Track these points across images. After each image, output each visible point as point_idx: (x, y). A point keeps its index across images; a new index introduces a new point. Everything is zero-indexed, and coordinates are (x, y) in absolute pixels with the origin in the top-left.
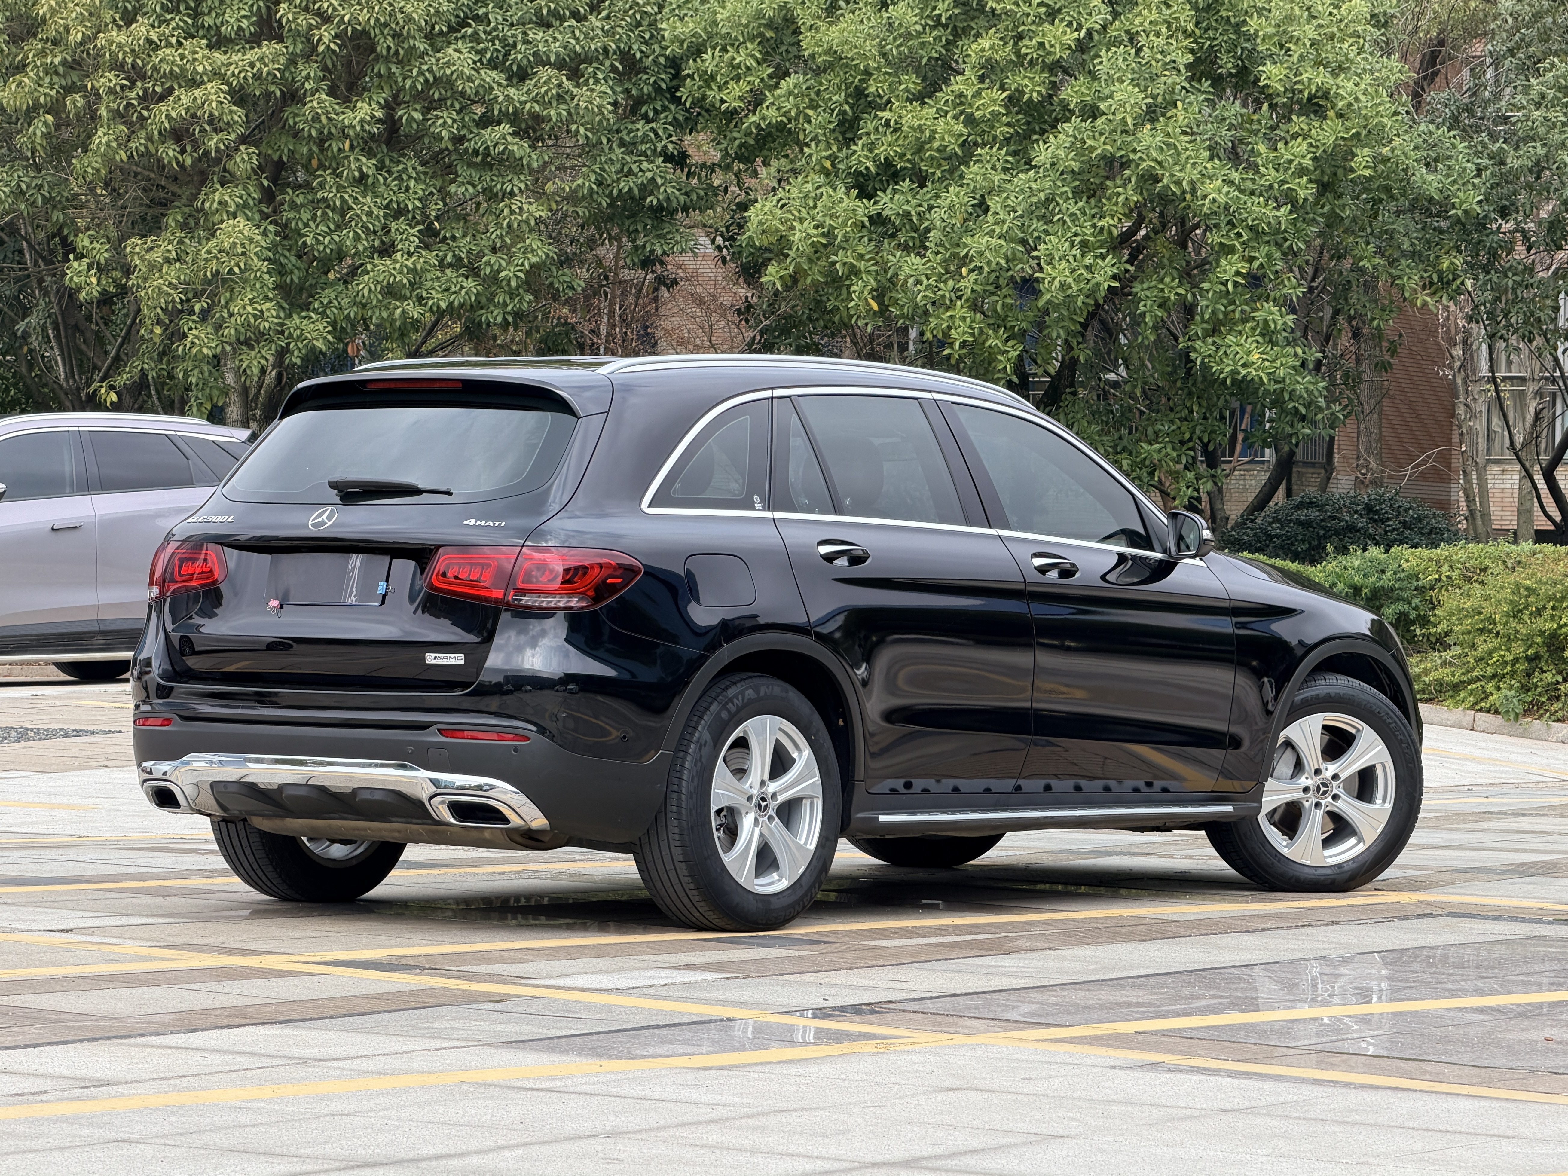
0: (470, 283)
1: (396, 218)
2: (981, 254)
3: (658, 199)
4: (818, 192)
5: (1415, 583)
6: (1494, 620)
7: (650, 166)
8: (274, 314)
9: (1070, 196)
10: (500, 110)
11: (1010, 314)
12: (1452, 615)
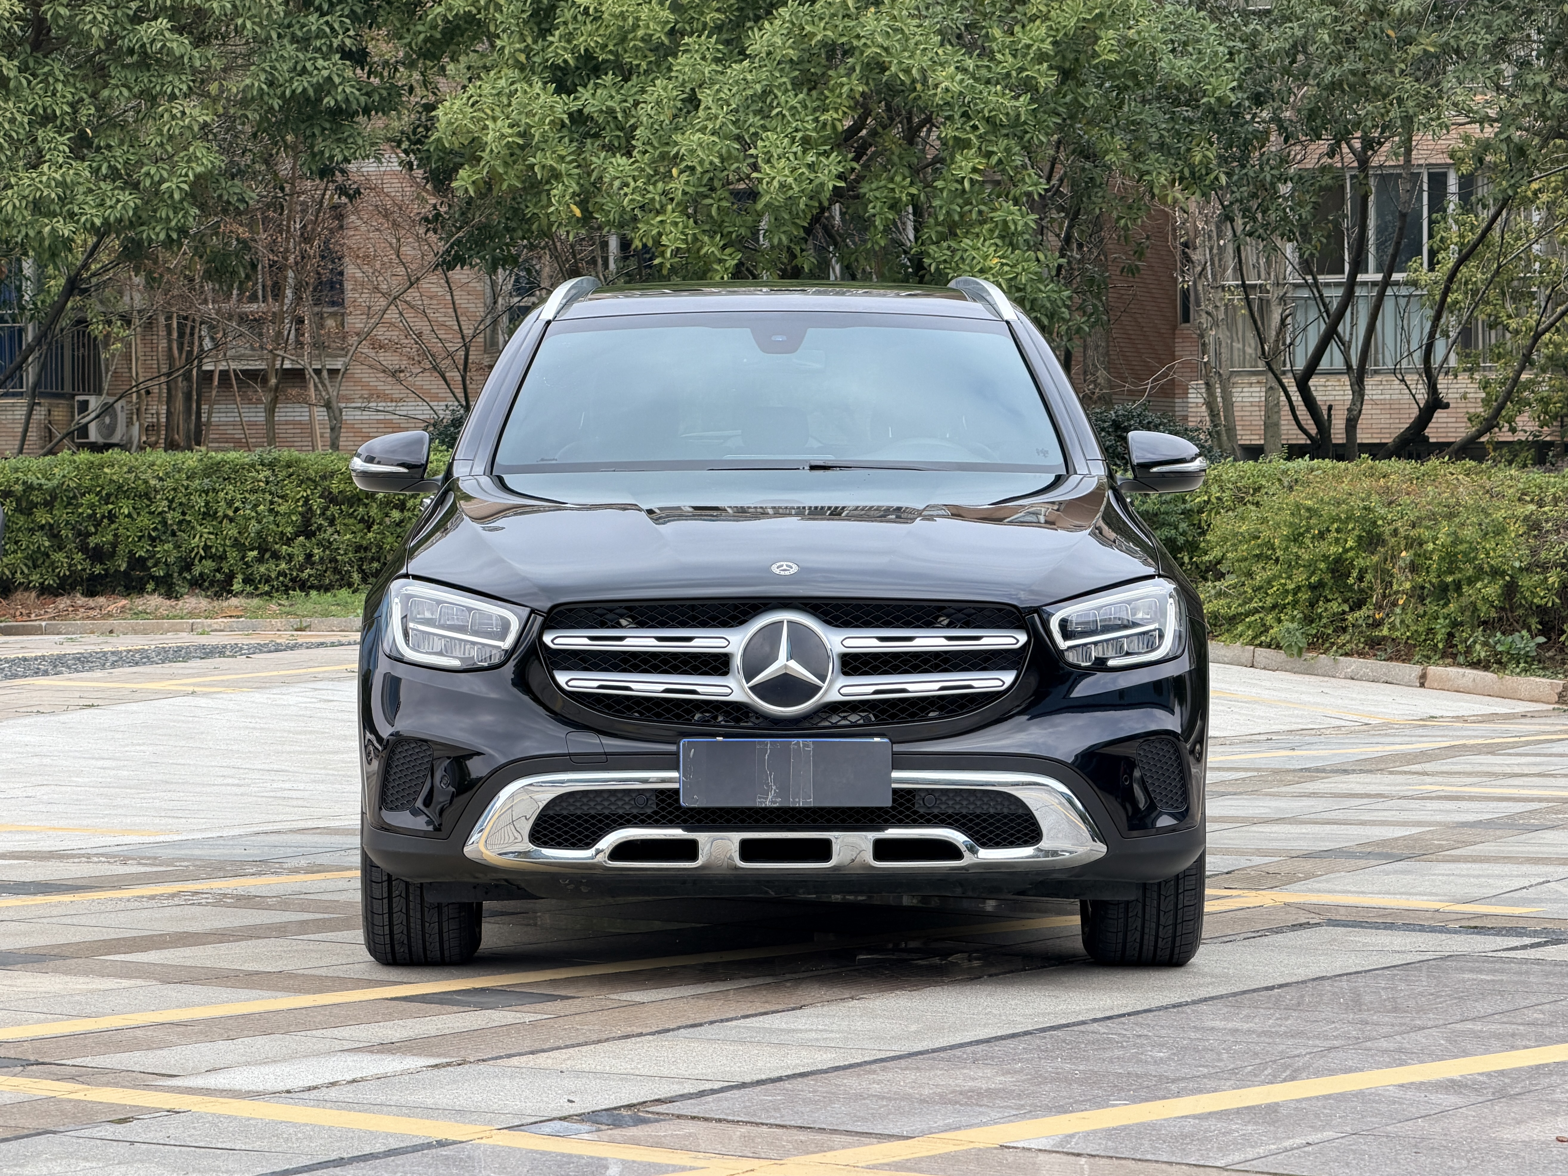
0: (126, 197)
1: (43, 125)
2: (692, 152)
3: (336, 100)
4: (513, 88)
5: (1183, 506)
6: (1273, 545)
7: (326, 64)
9: (789, 87)
11: (727, 219)
12: (1226, 540)
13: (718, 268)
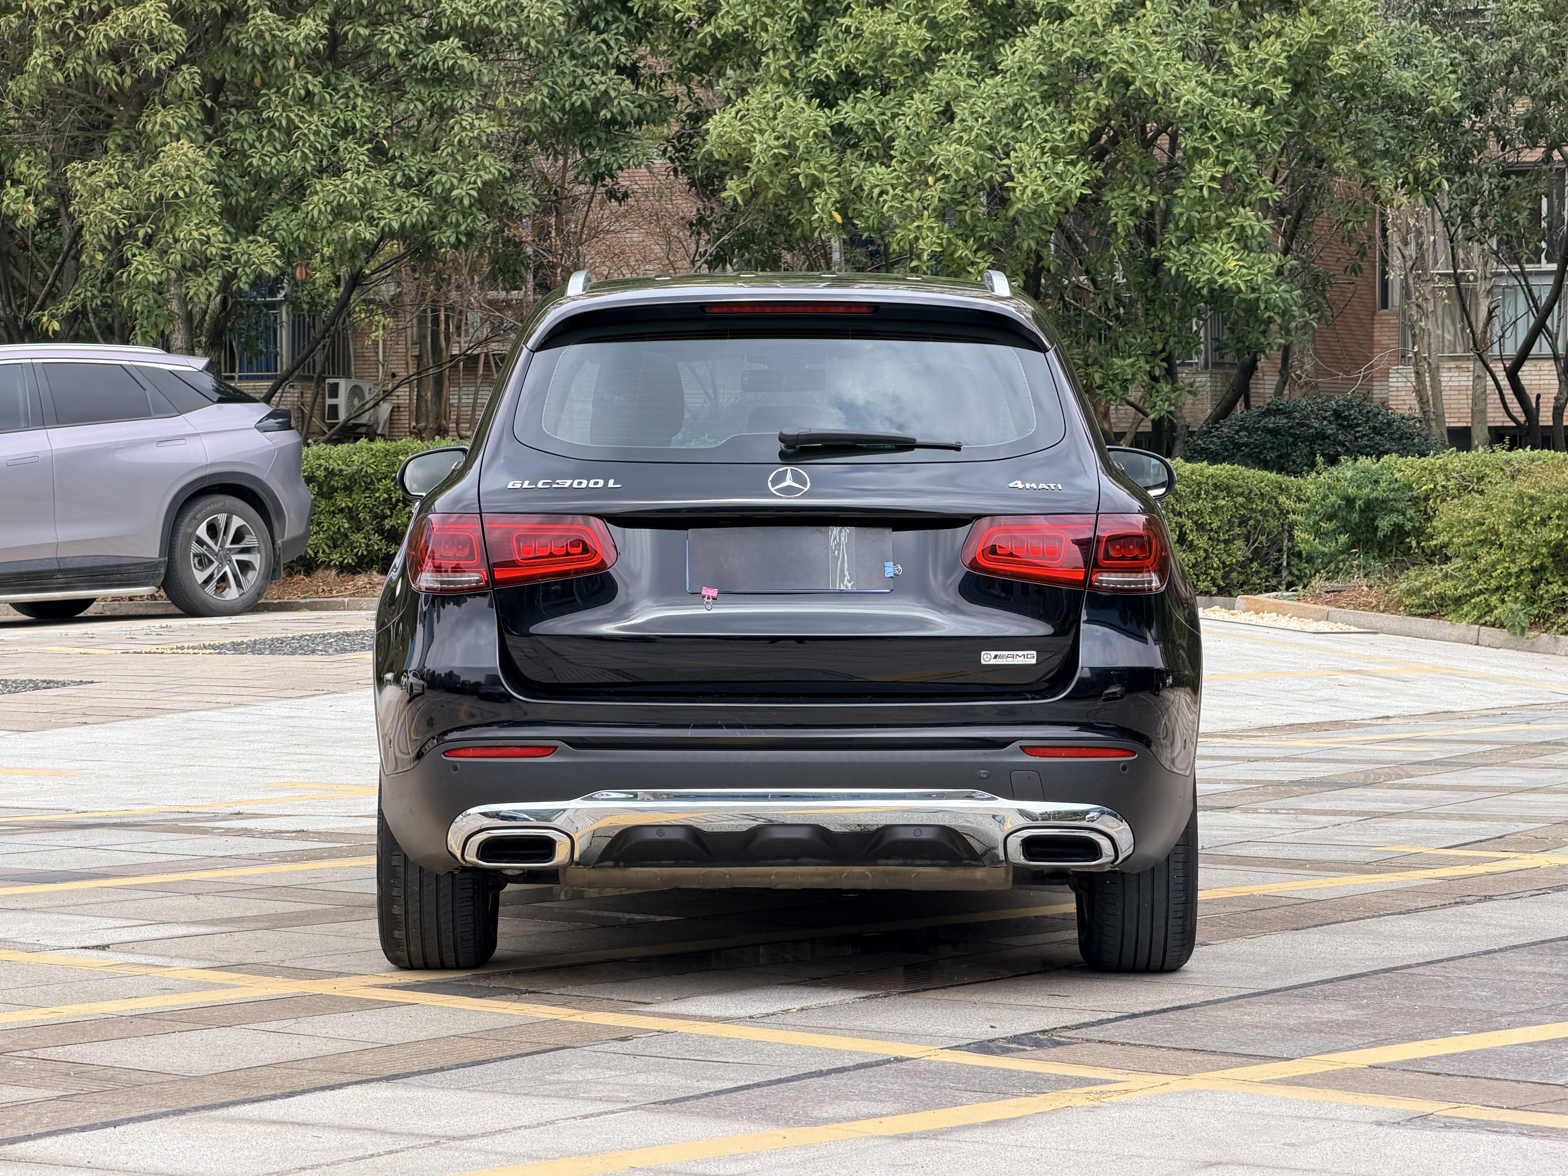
0: (421, 203)
1: (344, 137)
2: (949, 161)
3: (612, 112)
4: (778, 102)
5: (1410, 494)
6: (1497, 531)
7: (603, 79)
8: (221, 238)
9: (1039, 101)
10: (448, 24)
11: (979, 224)
12: (1452, 526)
13: (972, 270)
